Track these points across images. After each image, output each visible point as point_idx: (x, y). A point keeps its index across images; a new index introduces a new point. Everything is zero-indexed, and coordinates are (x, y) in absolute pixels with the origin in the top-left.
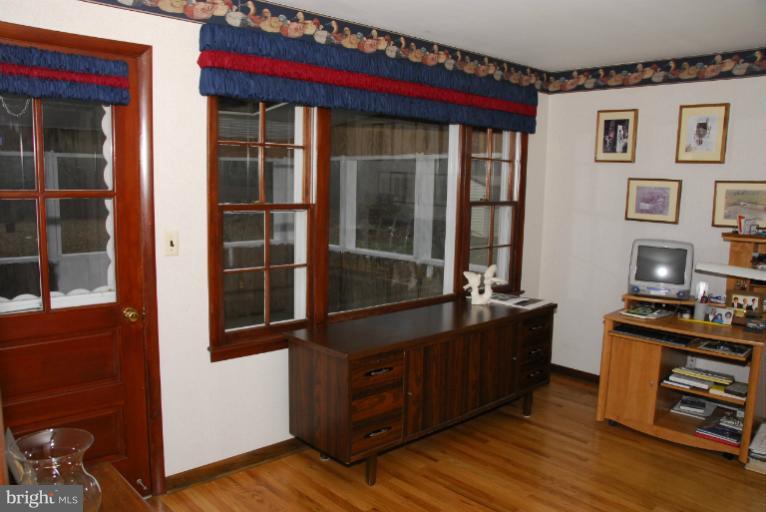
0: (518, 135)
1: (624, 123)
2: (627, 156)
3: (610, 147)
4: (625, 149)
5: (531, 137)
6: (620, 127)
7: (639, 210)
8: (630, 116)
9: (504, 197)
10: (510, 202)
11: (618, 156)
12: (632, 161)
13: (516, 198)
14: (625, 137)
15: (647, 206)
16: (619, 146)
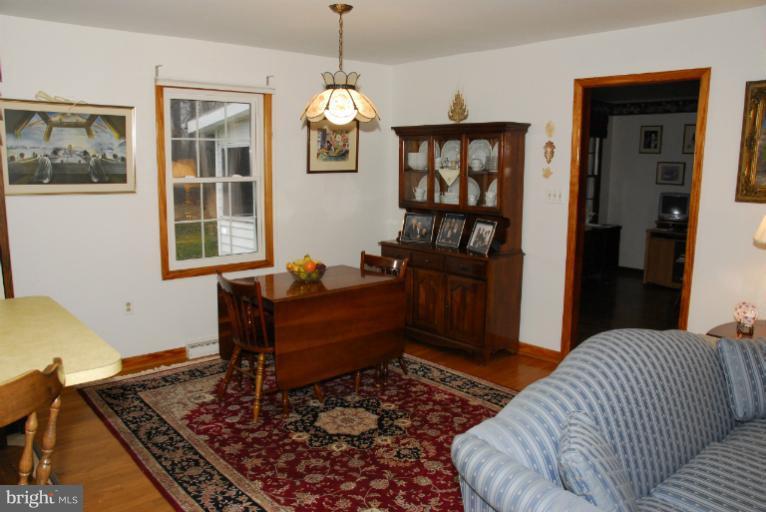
0: (598, 140)
1: (655, 133)
2: (657, 150)
3: (647, 145)
4: (656, 147)
5: (604, 140)
6: (653, 135)
7: (663, 179)
8: (658, 129)
9: (590, 173)
10: (593, 175)
11: (652, 150)
12: (660, 153)
13: (596, 173)
14: (656, 140)
15: (668, 177)
16: (653, 145)
